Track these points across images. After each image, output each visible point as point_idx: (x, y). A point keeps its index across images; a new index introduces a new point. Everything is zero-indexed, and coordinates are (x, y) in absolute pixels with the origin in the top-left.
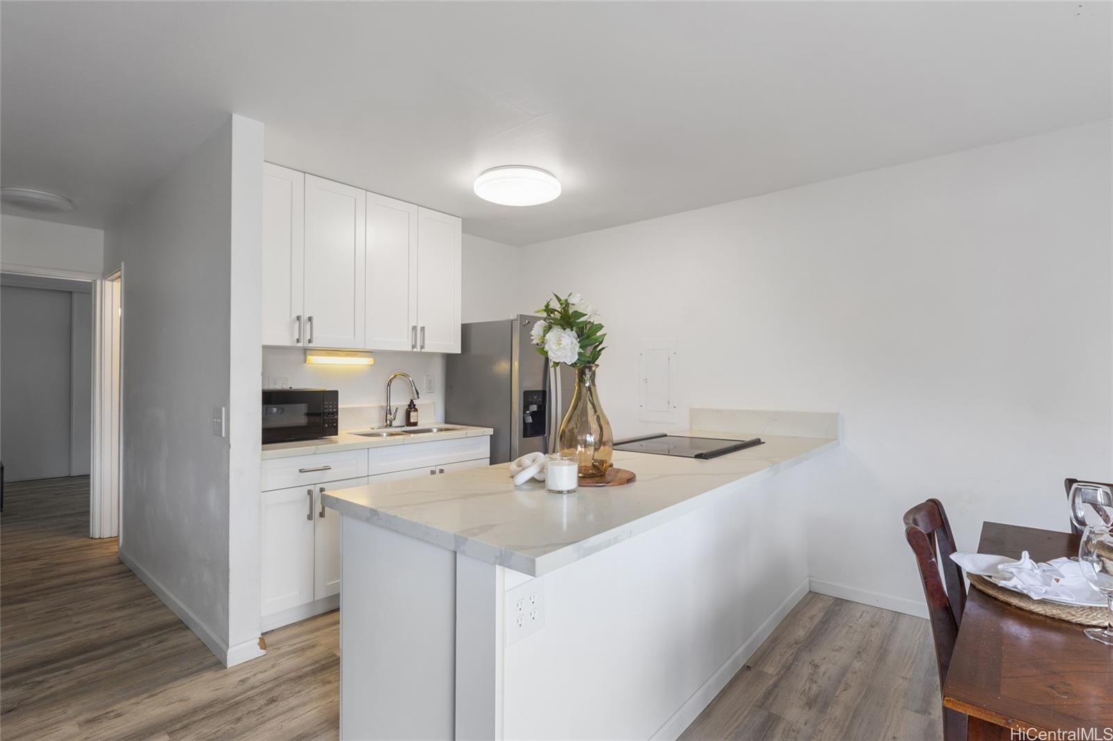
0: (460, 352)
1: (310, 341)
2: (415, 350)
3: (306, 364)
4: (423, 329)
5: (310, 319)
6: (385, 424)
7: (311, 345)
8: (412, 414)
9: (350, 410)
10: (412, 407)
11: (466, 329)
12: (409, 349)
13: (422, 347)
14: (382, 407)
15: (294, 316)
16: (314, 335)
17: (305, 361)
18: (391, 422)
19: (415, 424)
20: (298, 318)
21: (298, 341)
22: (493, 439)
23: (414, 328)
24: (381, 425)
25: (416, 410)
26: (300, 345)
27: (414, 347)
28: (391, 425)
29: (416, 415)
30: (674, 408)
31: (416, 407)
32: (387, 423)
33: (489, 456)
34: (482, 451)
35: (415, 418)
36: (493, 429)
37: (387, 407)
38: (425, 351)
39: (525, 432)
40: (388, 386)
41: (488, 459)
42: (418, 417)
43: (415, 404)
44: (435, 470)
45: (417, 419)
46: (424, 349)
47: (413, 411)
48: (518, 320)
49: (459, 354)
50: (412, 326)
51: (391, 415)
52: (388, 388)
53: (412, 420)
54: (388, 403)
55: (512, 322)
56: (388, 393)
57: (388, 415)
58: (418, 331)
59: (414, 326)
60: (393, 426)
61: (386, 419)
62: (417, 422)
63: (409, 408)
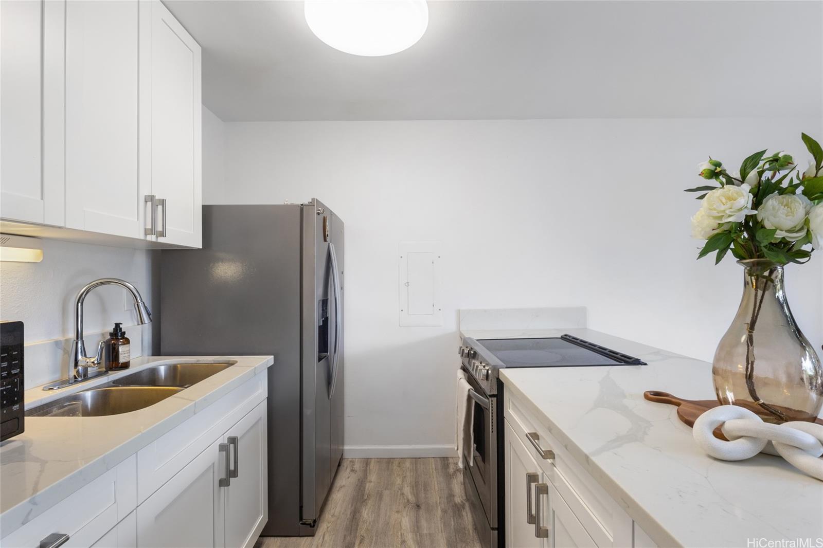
0: (201, 247)
2: (149, 238)
4: (163, 202)
6: (73, 372)
8: (122, 349)
10: (118, 335)
11: (208, 212)
13: (161, 234)
18: (86, 369)
19: (126, 366)
22: (270, 370)
23: (149, 199)
24: (57, 377)
25: (127, 341)
27: (147, 232)
28: (86, 377)
29: (127, 349)
30: (439, 311)
31: (125, 336)
32: (78, 372)
33: (267, 396)
34: (261, 391)
35: (127, 355)
36: (273, 356)
37: (77, 343)
38: (162, 242)
39: (319, 355)
40: (81, 301)
41: (266, 401)
42: (130, 352)
43: (123, 330)
44: (223, 442)
45: (129, 356)
46: (162, 238)
47: (124, 344)
48: (314, 205)
49: (199, 249)
50: (145, 196)
51: (85, 356)
52: (80, 304)
53: (122, 360)
54: (79, 335)
55: (302, 208)
56: (79, 318)
57: (80, 357)
58: (156, 204)
59: (149, 196)
60: (89, 376)
61: (76, 364)
62: (129, 362)
63: (112, 339)
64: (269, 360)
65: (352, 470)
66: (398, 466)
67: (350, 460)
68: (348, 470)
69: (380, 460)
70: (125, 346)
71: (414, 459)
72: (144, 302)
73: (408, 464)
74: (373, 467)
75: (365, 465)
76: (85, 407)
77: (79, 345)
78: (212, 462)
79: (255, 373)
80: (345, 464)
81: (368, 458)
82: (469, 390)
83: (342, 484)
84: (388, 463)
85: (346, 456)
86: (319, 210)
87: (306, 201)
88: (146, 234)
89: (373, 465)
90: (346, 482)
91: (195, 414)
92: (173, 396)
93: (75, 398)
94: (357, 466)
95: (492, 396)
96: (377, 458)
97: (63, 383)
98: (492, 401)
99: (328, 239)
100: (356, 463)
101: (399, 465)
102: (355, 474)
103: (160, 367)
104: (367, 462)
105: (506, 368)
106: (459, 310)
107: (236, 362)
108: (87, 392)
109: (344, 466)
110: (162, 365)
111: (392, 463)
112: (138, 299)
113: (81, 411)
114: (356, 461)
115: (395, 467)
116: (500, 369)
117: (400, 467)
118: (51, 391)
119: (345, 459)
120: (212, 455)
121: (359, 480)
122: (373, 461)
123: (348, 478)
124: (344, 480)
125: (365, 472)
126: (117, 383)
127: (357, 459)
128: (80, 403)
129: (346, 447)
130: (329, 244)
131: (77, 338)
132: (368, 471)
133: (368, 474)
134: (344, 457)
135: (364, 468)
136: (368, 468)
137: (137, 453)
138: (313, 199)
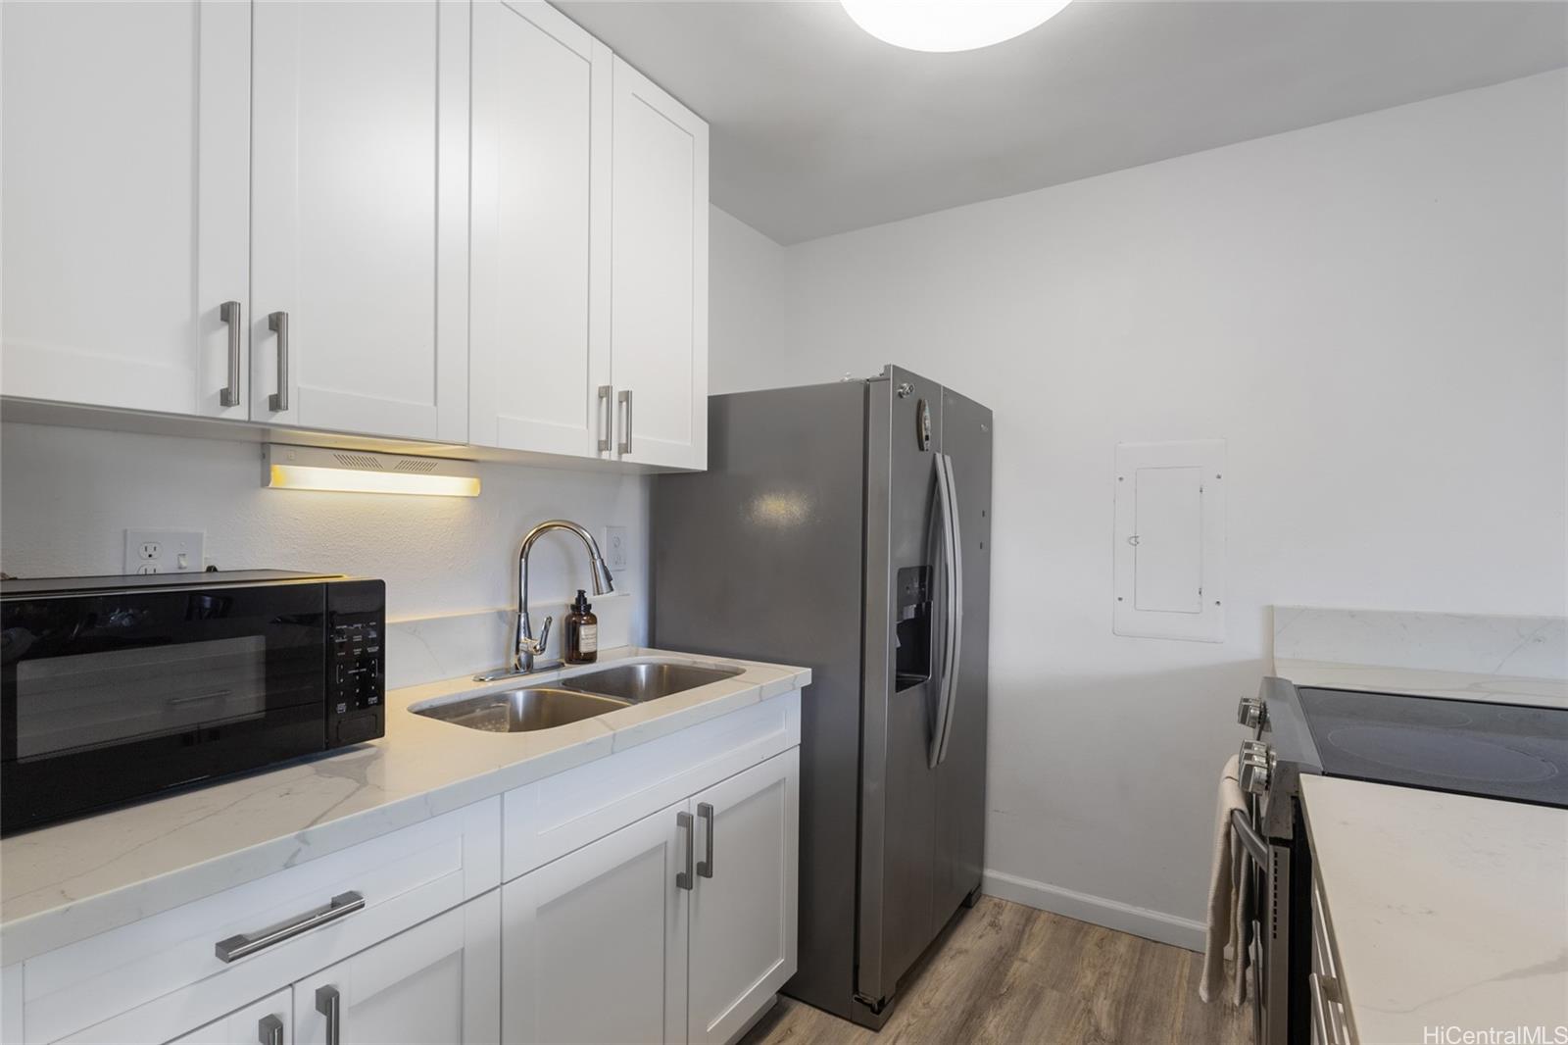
0: (706, 469)
1: (276, 403)
2: (605, 455)
3: (265, 492)
4: (626, 397)
5: (276, 323)
6: (514, 661)
7: (279, 418)
8: (584, 631)
9: (413, 628)
10: (581, 611)
11: (719, 409)
12: (589, 451)
13: (625, 448)
14: (501, 614)
15: (212, 302)
16: (296, 381)
17: (265, 480)
18: (530, 657)
19: (590, 658)
20: (228, 313)
21: (226, 398)
22: (808, 695)
23: (605, 392)
24: (500, 663)
25: (593, 620)
26: (237, 413)
27: (603, 446)
28: (529, 668)
29: (592, 632)
30: (1217, 606)
31: (592, 611)
32: (519, 660)
33: (799, 742)
34: (788, 730)
35: (591, 641)
36: (810, 670)
37: (520, 616)
38: (630, 461)
39: (897, 677)
40: (524, 555)
41: (797, 750)
42: (596, 637)
43: (588, 603)
44: (687, 811)
45: (596, 644)
46: (629, 455)
47: (588, 623)
48: (889, 379)
49: (703, 472)
50: (600, 388)
51: (530, 637)
52: (523, 560)
53: (584, 648)
54: (523, 606)
55: (866, 387)
56: (522, 576)
57: (522, 637)
58: (614, 402)
59: (604, 387)
60: (536, 667)
61: (518, 650)
62: (595, 652)
63: (574, 615)
64: (804, 675)
65: (993, 925)
66: (1097, 945)
67: (997, 901)
68: (986, 921)
69: (1058, 921)
70: (591, 626)
71: (1141, 941)
72: (602, 560)
73: (1122, 947)
74: (1041, 929)
75: (1023, 922)
76: (514, 712)
77: (523, 620)
78: (664, 840)
79: (760, 695)
80: (983, 907)
81: (1035, 909)
82: (1232, 812)
83: (964, 947)
84: (1074, 930)
85: (989, 889)
86: (902, 388)
87: (876, 371)
88: (600, 450)
89: (1041, 928)
90: (972, 943)
91: (613, 753)
92: (599, 717)
93: (501, 698)
94: (1006, 918)
95: (1276, 841)
96: (1056, 914)
97: (499, 674)
98: (1276, 855)
99: (927, 444)
100: (1006, 911)
101: (1100, 944)
102: (997, 933)
103: (638, 666)
104: (1029, 915)
105: (1323, 774)
106: (1272, 607)
107: (744, 671)
108: (519, 691)
109: (978, 911)
110: (644, 662)
111: (1086, 934)
112: (596, 556)
113: (508, 718)
114: (1008, 907)
115: (1090, 945)
116: (1301, 775)
117: (1101, 948)
118: (482, 683)
119: (986, 895)
120: (666, 827)
121: (1001, 948)
122: (1043, 916)
123: (980, 937)
124: (970, 939)
125: (1020, 935)
126: (569, 684)
127: (1009, 904)
128: (508, 706)
129: (990, 873)
130: (935, 455)
131: (520, 611)
132: (1026, 936)
133: (1024, 943)
134: (983, 892)
135: (1020, 927)
136: (1027, 929)
137: (502, 794)
138: (887, 368)
